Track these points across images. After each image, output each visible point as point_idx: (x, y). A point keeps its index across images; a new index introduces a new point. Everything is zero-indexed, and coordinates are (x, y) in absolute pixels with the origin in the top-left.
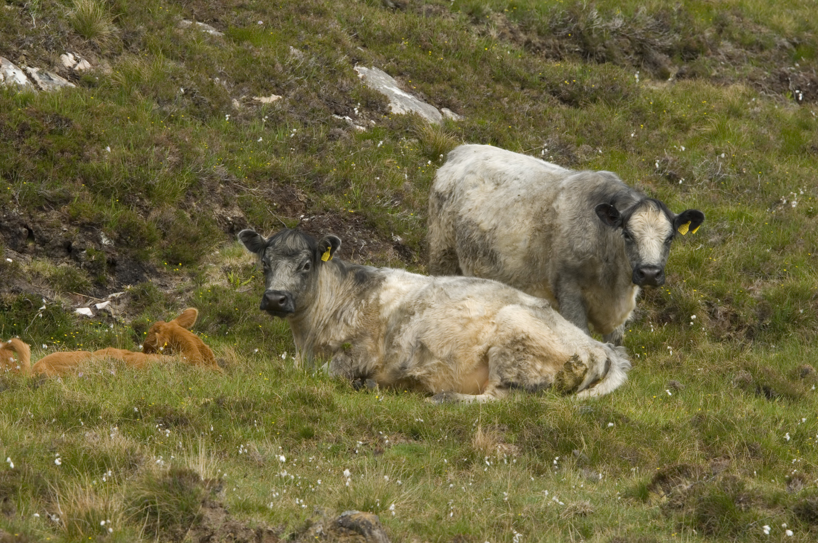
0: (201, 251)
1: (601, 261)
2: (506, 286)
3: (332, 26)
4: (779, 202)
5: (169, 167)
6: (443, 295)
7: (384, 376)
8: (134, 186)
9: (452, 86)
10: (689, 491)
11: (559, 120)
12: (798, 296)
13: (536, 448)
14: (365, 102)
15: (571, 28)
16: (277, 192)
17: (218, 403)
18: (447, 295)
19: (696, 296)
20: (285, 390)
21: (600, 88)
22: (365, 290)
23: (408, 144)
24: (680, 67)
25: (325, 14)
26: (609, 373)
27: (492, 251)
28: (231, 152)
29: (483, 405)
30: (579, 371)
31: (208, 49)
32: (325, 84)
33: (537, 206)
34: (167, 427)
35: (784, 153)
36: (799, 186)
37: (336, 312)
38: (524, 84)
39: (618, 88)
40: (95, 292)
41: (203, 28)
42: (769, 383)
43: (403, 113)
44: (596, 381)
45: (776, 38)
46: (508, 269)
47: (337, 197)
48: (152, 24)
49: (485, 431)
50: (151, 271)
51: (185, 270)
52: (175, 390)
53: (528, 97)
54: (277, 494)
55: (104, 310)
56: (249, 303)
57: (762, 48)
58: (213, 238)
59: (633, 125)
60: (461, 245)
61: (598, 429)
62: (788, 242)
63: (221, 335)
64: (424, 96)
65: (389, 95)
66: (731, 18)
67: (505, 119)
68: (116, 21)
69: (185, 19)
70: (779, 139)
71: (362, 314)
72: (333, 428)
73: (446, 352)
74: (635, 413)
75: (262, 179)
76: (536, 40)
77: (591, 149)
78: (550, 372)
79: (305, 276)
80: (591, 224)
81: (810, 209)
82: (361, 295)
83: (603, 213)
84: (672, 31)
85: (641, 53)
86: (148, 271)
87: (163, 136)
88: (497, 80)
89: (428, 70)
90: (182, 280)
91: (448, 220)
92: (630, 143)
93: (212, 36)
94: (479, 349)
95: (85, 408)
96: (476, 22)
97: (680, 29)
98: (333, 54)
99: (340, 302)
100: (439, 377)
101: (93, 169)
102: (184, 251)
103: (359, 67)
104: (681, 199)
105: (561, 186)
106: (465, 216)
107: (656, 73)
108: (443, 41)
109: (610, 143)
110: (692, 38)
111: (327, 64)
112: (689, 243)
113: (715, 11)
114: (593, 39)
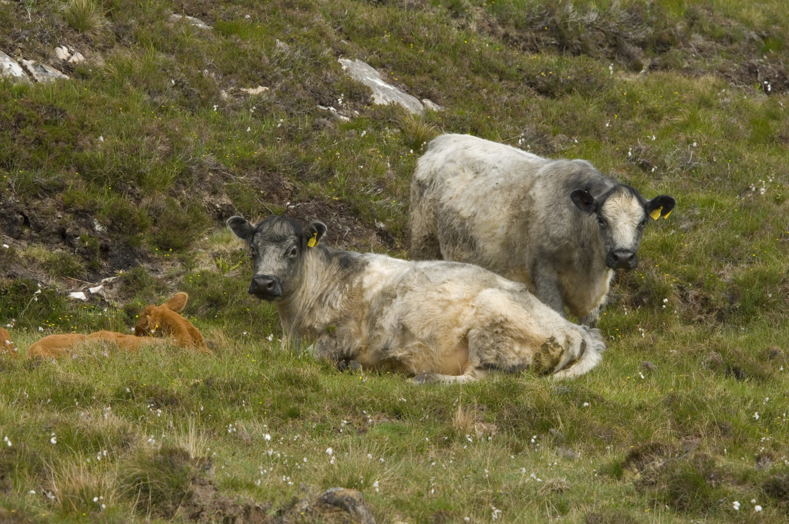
0: (191, 237)
1: (577, 246)
2: (485, 269)
3: (317, 19)
4: (748, 189)
5: (160, 156)
6: (424, 279)
7: (367, 357)
8: (126, 175)
9: (433, 78)
10: (661, 468)
11: (536, 110)
12: (766, 280)
13: (514, 427)
14: (348, 93)
15: (547, 21)
16: (264, 180)
17: (207, 384)
18: (428, 279)
19: (668, 281)
20: (272, 371)
21: (575, 79)
22: (349, 274)
23: (390, 134)
24: (652, 59)
25: (310, 8)
26: (584, 354)
27: (471, 237)
28: (219, 141)
29: (463, 385)
30: (555, 353)
31: (197, 42)
32: (310, 75)
33: (515, 193)
34: (158, 407)
35: (753, 142)
36: (768, 174)
37: (321, 295)
38: (502, 76)
39: (593, 80)
40: (88, 277)
41: (193, 21)
42: (738, 365)
43: (386, 104)
44: (571, 362)
45: (745, 32)
46: (487, 254)
47: (322, 185)
48: (143, 18)
49: (465, 411)
50: (142, 256)
51: (176, 256)
52: (166, 371)
53: (507, 88)
54: (265, 471)
55: (97, 294)
56: (237, 287)
57: (731, 41)
58: (202, 225)
59: (607, 115)
60: (443, 232)
61: (574, 409)
62: (757, 228)
63: (210, 318)
64: (406, 87)
65: (371, 87)
66: (702, 12)
67: (484, 109)
68: (109, 15)
69: (175, 13)
70: (748, 128)
71: (346, 297)
72: (319, 408)
73: (426, 333)
74: (610, 393)
75: (249, 168)
76: (514, 33)
77: (567, 138)
78: (528, 353)
79: (292, 261)
80: (566, 211)
81: (778, 196)
82: (346, 279)
83: (578, 199)
84: (645, 24)
85: (615, 46)
86: (139, 256)
87: (154, 126)
88: (476, 72)
89: (410, 62)
90: (172, 265)
91: (429, 207)
92: (604, 133)
93: (201, 30)
94: (459, 331)
95: (79, 389)
96: (456, 16)
97: (653, 22)
98: (318, 47)
99: (325, 286)
100: (420, 358)
101: (86, 158)
102: (175, 237)
103: (343, 60)
104: (654, 186)
105: (537, 175)
106: (447, 204)
107: (629, 64)
108: (424, 34)
109: (585, 132)
110: (664, 31)
111: (312, 56)
112: (661, 229)
113: (686, 5)
114: (569, 33)
